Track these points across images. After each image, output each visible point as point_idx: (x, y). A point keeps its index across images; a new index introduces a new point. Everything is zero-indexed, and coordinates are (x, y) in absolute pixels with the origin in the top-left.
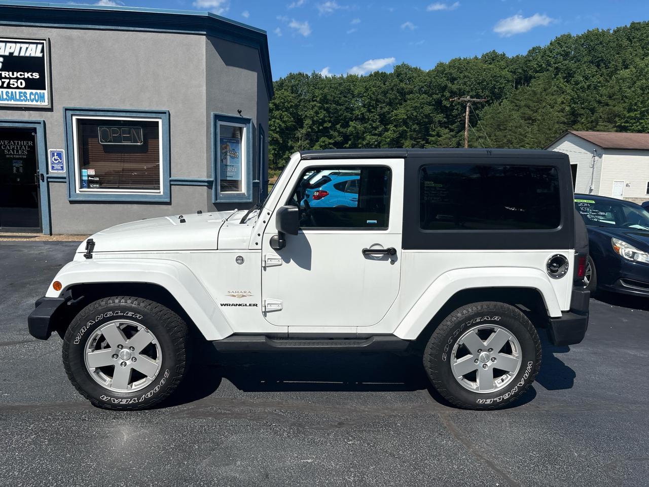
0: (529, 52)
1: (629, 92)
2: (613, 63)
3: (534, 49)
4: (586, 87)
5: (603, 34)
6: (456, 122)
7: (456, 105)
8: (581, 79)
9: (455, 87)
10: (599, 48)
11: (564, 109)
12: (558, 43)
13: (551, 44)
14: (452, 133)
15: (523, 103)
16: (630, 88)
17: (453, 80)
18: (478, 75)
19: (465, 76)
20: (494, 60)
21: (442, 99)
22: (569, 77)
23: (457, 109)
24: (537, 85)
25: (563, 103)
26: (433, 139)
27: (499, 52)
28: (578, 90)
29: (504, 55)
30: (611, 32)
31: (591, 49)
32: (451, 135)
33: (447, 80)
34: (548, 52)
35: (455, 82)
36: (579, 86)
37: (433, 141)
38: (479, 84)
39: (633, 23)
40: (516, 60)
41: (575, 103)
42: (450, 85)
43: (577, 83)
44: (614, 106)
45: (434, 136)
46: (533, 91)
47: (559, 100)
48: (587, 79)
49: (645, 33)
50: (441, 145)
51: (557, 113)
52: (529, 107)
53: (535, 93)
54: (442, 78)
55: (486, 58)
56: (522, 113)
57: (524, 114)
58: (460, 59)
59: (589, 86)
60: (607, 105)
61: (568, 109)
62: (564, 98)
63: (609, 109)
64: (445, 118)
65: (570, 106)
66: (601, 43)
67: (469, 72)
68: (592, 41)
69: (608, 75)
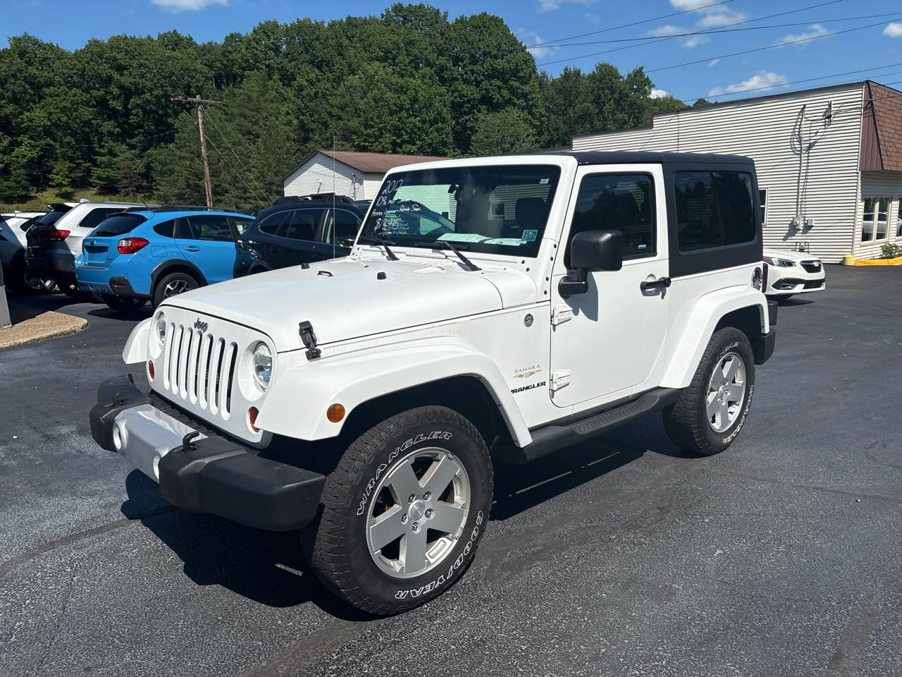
0: (227, 39)
1: (362, 105)
2: (338, 66)
3: (232, 36)
4: (312, 94)
5: (318, 26)
6: (137, 135)
7: (134, 108)
8: (305, 83)
9: (126, 80)
10: (317, 44)
11: (291, 121)
12: (264, 32)
13: (254, 31)
14: (133, 151)
15: (236, 111)
16: (362, 98)
17: (120, 69)
18: (162, 65)
19: (141, 65)
20: (177, 45)
21: (108, 98)
22: (287, 79)
23: (137, 115)
24: (251, 84)
25: (288, 113)
26: (104, 159)
27: (184, 34)
28: (304, 97)
29: (191, 39)
30: (326, 25)
31: (307, 47)
32: (133, 154)
33: (111, 68)
34: (253, 44)
35: (126, 72)
36: (304, 93)
37: (104, 163)
38: (165, 78)
39: (349, 18)
40: (208, 48)
41: (303, 115)
42: (116, 76)
43: (301, 89)
44: (349, 121)
45: (104, 155)
46: (246, 95)
47: (284, 109)
48: (311, 83)
49: (365, 32)
50: (118, 169)
51: (283, 127)
52: (245, 117)
53: (250, 99)
54: (101, 64)
55: (164, 39)
56: (237, 125)
57: (241, 126)
58: (127, 38)
59: (316, 94)
60: (340, 118)
61: (295, 122)
62: (288, 107)
63: (344, 124)
64: (117, 127)
65: (298, 119)
66: (317, 39)
67: (147, 59)
68: (306, 34)
69: (334, 81)
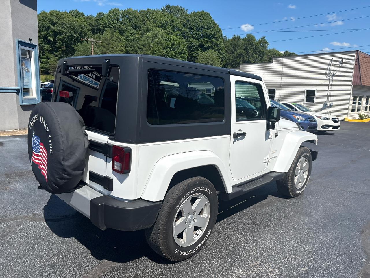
0: (98, 14)
1: (152, 44)
2: (143, 28)
3: (100, 13)
4: (132, 39)
5: (135, 12)
6: (59, 51)
7: (58, 40)
8: (129, 35)
9: (56, 28)
10: (134, 19)
11: (123, 50)
12: (113, 13)
13: (109, 12)
14: (57, 58)
15: (101, 44)
16: (152, 42)
17: (54, 24)
18: (71, 23)
19: (62, 23)
20: (77, 15)
21: (48, 35)
22: (122, 32)
23: (59, 43)
24: (107, 33)
25: (121, 46)
26: (44, 60)
27: (80, 11)
28: (128, 40)
29: (83, 13)
30: (138, 12)
31: (130, 20)
33: (50, 23)
34: (109, 17)
35: (56, 25)
36: (129, 39)
37: (44, 62)
38: (72, 29)
39: (148, 9)
40: (89, 18)
41: (128, 47)
42: (52, 26)
43: (127, 37)
44: (146, 51)
45: (44, 58)
46: (105, 38)
47: (120, 45)
48: (132, 35)
49: (154, 15)
50: (50, 64)
51: (120, 52)
52: (104, 47)
53: (106, 39)
54: (46, 21)
55: (72, 13)
56: (101, 50)
57: (102, 50)
58: (57, 11)
59: (133, 39)
60: (142, 50)
61: (124, 50)
62: (122, 44)
63: (144, 52)
64: (51, 47)
65: (126, 49)
66: (135, 17)
67: (65, 21)
68: (130, 15)
69: (141, 34)
